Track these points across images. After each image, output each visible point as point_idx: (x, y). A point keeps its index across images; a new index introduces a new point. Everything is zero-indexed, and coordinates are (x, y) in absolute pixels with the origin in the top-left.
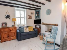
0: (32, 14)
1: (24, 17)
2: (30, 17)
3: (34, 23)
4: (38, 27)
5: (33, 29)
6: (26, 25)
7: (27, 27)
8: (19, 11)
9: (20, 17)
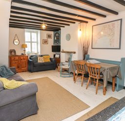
0: (49, 36)
1: (36, 41)
2: (45, 42)
3: (52, 51)
4: (57, 56)
5: (51, 59)
6: (39, 54)
7: (42, 56)
8: (29, 33)
9: (31, 42)
